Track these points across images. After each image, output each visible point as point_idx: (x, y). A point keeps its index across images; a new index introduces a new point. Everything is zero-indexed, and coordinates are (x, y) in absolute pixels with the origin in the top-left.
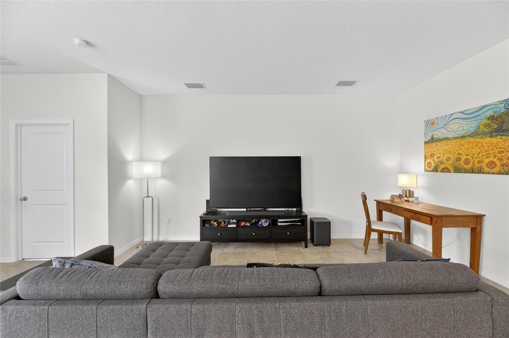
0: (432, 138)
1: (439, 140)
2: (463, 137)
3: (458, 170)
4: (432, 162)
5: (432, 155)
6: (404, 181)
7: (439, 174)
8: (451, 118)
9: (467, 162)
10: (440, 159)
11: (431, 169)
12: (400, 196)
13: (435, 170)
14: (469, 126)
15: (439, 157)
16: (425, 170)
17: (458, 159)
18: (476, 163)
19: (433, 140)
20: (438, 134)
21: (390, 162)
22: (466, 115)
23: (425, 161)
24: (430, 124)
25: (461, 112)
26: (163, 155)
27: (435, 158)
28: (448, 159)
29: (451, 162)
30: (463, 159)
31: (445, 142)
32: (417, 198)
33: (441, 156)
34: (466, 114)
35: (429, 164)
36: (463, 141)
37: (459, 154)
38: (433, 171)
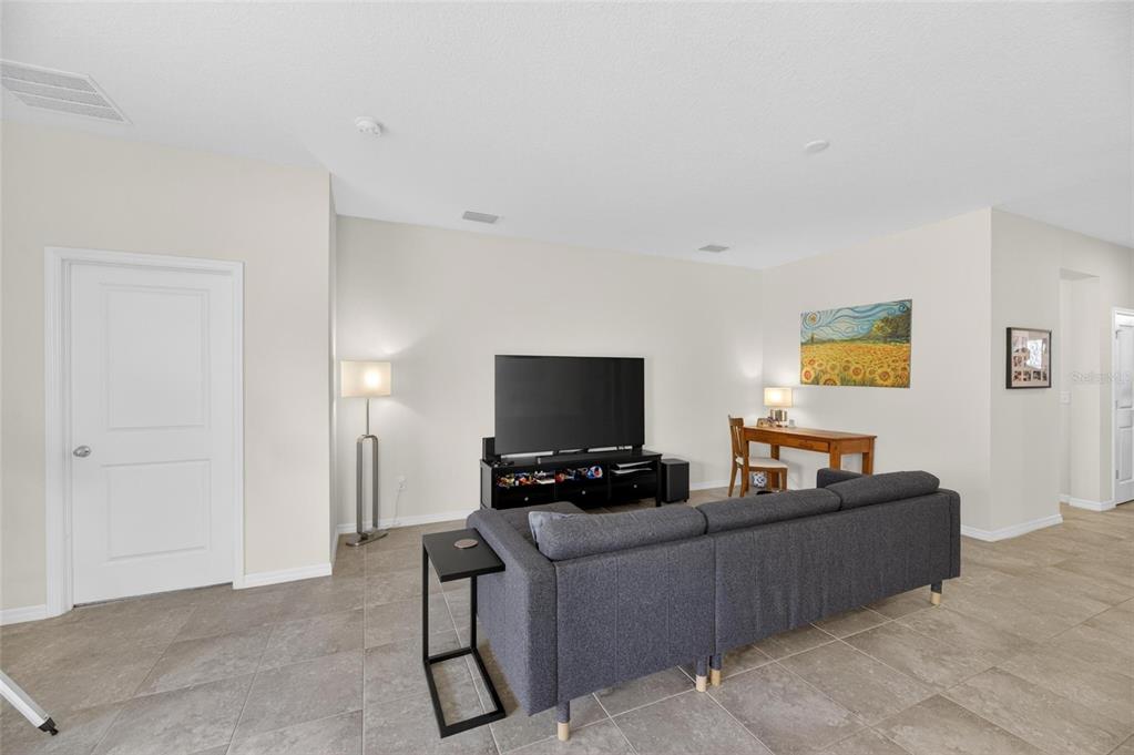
0: (812, 338)
1: (823, 342)
2: (852, 340)
3: (845, 382)
4: (812, 372)
5: (812, 362)
6: (774, 397)
7: (821, 388)
8: (836, 315)
9: (856, 372)
10: (823, 367)
11: (809, 381)
12: (770, 420)
13: (816, 382)
14: (861, 328)
15: (821, 365)
16: (802, 382)
17: (846, 368)
18: (867, 374)
19: (812, 341)
20: (821, 334)
21: (751, 370)
22: (857, 314)
23: (802, 369)
24: (810, 319)
25: (852, 309)
26: (388, 349)
27: (816, 366)
28: (833, 368)
29: (836, 372)
30: (853, 368)
31: (828, 346)
32: (792, 421)
33: (824, 363)
34: (858, 312)
35: (807, 375)
36: (853, 345)
37: (847, 361)
38: (813, 383)
